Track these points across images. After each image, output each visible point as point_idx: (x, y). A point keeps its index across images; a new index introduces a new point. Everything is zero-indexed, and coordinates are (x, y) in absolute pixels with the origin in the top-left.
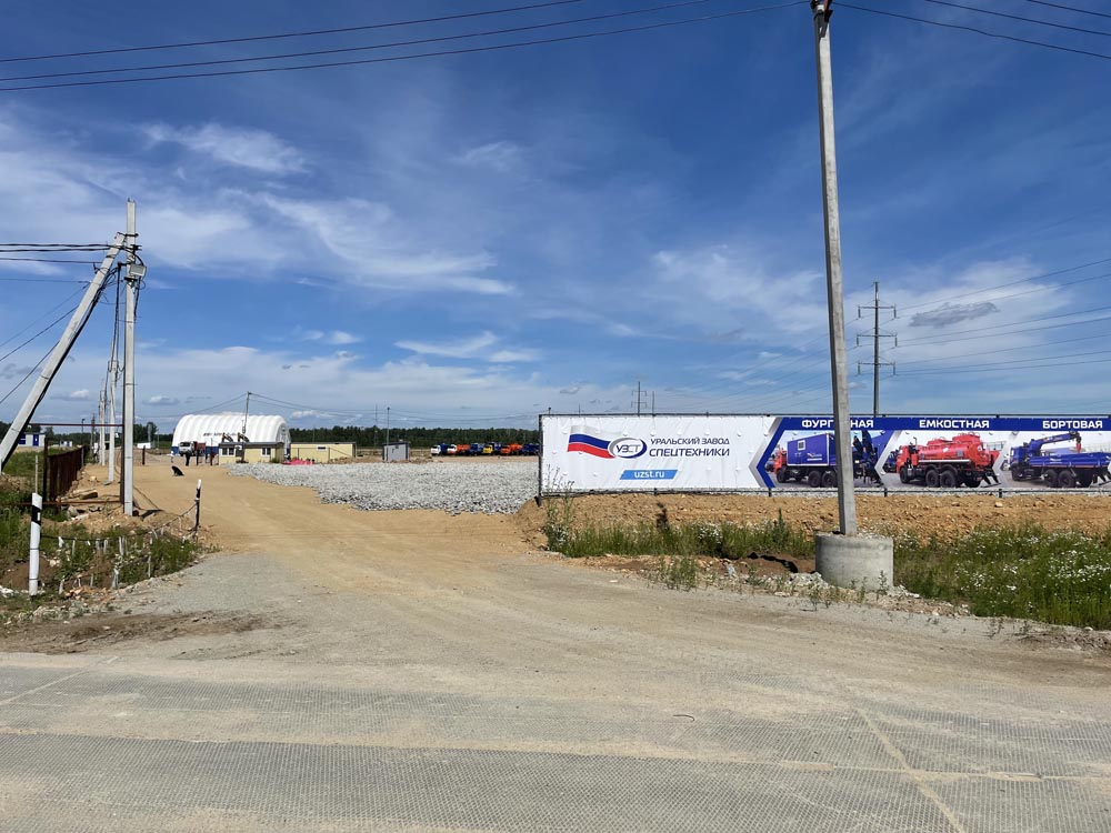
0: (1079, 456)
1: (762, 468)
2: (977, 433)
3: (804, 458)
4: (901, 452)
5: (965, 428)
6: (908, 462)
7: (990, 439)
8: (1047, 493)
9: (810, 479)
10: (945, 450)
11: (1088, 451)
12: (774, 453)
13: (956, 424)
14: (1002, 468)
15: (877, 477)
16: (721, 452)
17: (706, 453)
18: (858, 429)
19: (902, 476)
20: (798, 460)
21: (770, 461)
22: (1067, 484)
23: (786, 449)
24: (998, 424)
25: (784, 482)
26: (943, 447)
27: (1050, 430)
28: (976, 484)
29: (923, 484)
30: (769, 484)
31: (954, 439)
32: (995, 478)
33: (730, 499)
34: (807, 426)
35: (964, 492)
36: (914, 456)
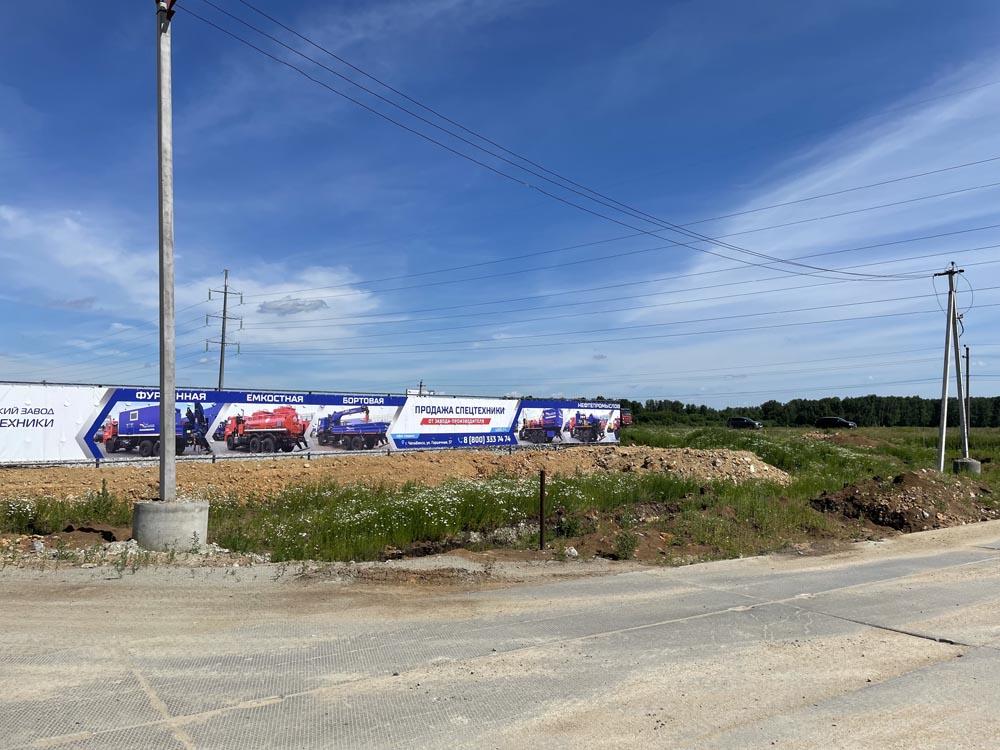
0: (367, 426)
1: (90, 439)
2: (293, 406)
3: (136, 429)
4: (230, 422)
5: (284, 402)
6: (236, 431)
7: (304, 411)
8: (342, 454)
9: (142, 448)
10: (267, 420)
11: (373, 421)
12: (104, 424)
13: (277, 398)
14: (311, 436)
15: (206, 445)
16: (43, 423)
17: (26, 423)
18: (192, 401)
19: (229, 444)
20: (130, 431)
21: (100, 432)
22: (358, 448)
23: (117, 419)
24: (311, 399)
25: (114, 452)
26: (266, 418)
27: (348, 404)
28: (290, 449)
29: (247, 450)
30: (97, 454)
31: (275, 411)
32: (306, 444)
33: (51, 472)
34: (141, 398)
35: (281, 456)
36: (241, 426)
